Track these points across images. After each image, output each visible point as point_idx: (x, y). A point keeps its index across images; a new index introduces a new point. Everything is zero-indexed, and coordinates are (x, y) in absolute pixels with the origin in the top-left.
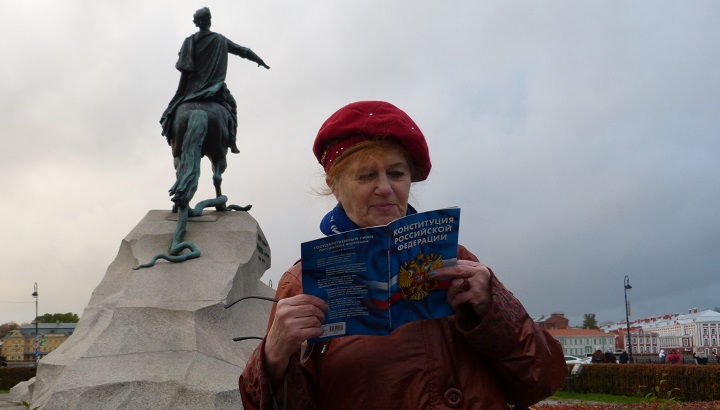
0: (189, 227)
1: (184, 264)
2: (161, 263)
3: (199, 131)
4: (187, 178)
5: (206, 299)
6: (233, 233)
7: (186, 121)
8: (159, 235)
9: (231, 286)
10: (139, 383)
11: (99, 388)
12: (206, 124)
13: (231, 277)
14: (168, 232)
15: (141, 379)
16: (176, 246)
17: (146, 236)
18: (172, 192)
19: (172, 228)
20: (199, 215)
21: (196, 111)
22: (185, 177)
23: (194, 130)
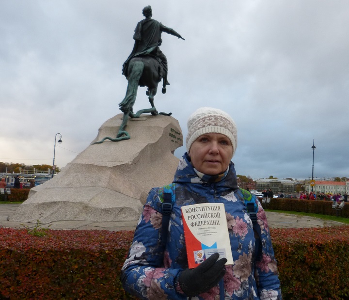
0: (128, 123)
1: (119, 142)
2: (108, 141)
3: (137, 73)
4: (128, 98)
5: (121, 161)
6: (151, 127)
7: (132, 67)
8: (113, 127)
9: (138, 155)
10: (64, 202)
11: (43, 204)
12: (142, 70)
13: (140, 150)
14: (118, 125)
15: (65, 200)
16: (120, 132)
17: (107, 127)
18: (121, 105)
19: (119, 123)
20: (137, 117)
21: (137, 62)
22: (128, 96)
23: (135, 72)
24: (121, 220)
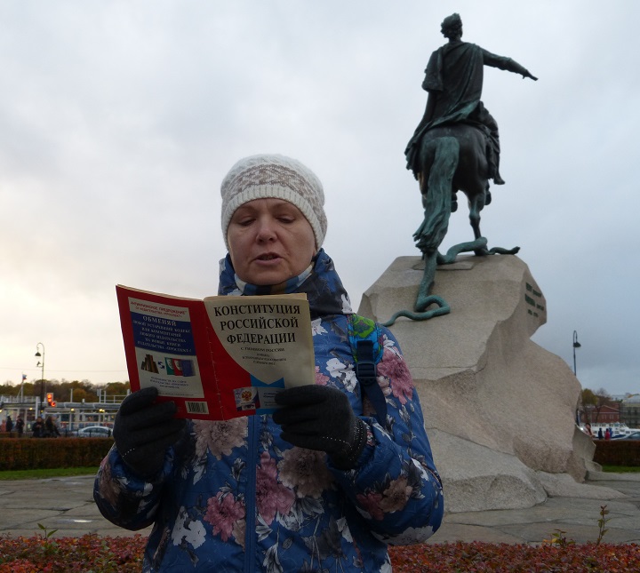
0: (438, 278)
1: (429, 322)
2: (403, 321)
3: (449, 162)
4: (434, 220)
5: (451, 365)
6: (492, 283)
7: (433, 151)
8: (401, 289)
9: (484, 348)
12: (457, 154)
13: (485, 338)
14: (413, 284)
16: (423, 299)
17: (388, 289)
18: (418, 236)
19: (416, 278)
20: (452, 262)
21: (445, 139)
22: (432, 218)
23: (444, 161)
24: (499, 507)
